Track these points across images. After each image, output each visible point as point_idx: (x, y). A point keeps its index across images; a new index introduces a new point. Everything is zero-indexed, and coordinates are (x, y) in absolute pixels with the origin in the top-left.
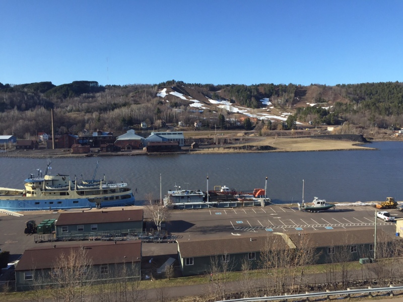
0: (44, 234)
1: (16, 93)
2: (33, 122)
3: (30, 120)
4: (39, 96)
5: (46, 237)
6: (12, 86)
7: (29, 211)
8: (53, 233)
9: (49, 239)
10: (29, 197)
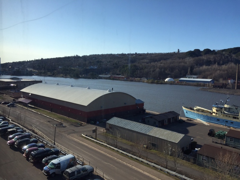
0: (219, 138)
1: (218, 55)
2: (226, 72)
3: (224, 71)
4: (232, 56)
5: (219, 141)
6: (216, 51)
7: (213, 124)
8: (224, 140)
9: (221, 143)
10: (214, 115)
